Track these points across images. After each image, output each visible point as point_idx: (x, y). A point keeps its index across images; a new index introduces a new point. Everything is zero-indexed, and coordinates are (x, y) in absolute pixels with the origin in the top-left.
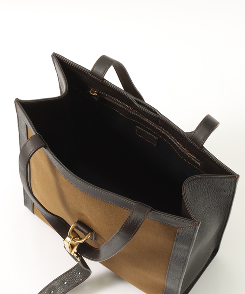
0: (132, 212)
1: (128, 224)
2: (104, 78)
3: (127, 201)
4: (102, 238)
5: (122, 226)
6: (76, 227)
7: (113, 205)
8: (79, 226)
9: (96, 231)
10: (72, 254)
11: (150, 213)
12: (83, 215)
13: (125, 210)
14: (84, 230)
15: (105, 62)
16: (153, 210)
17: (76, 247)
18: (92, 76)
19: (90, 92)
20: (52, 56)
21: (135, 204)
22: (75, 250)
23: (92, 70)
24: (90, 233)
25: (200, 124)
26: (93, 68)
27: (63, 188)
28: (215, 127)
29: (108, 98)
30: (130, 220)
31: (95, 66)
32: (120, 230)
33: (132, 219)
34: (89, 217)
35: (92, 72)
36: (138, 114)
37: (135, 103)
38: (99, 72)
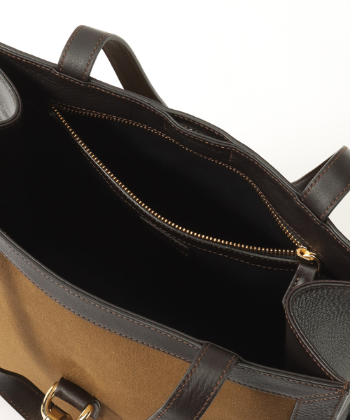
0: (194, 367)
1: (184, 395)
2: (91, 75)
3: (180, 339)
4: (116, 415)
5: (171, 399)
6: (58, 394)
7: (146, 348)
8: (65, 392)
9: (104, 401)
11: (235, 370)
12: (74, 365)
13: (174, 358)
14: (76, 401)
15: (85, 41)
16: (242, 362)
21: (199, 347)
23: (61, 61)
26: (63, 56)
27: (29, 309)
30: (188, 386)
32: (165, 408)
33: (193, 384)
34: (88, 370)
35: (60, 67)
37: (172, 120)
38: (78, 62)
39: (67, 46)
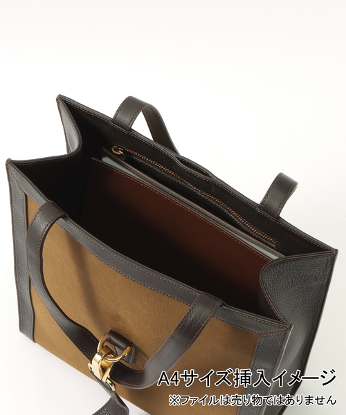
2: (132, 128)
3: (188, 290)
6: (108, 340)
8: (113, 338)
10: (104, 380)
14: (120, 344)
15: (131, 106)
17: (109, 370)
18: (115, 126)
19: (113, 150)
20: (57, 100)
22: (107, 374)
23: (115, 117)
24: (128, 348)
25: (272, 185)
26: (116, 114)
28: (293, 189)
29: (139, 158)
31: (118, 111)
35: (114, 120)
36: (181, 180)
37: (177, 161)
38: (125, 119)
39: (120, 108)
